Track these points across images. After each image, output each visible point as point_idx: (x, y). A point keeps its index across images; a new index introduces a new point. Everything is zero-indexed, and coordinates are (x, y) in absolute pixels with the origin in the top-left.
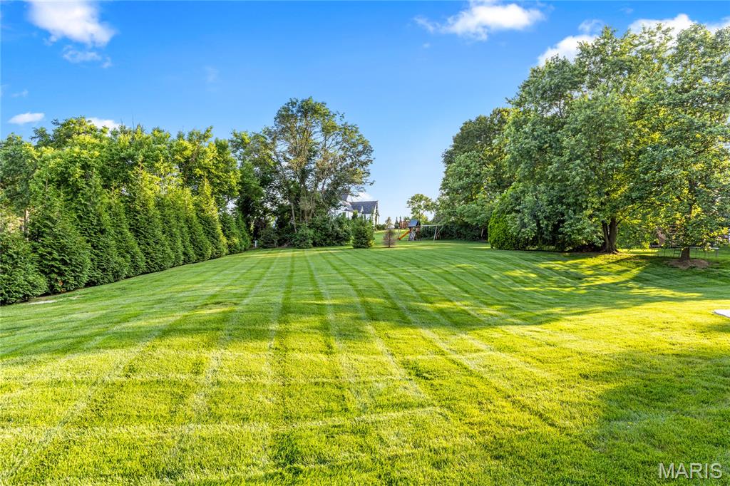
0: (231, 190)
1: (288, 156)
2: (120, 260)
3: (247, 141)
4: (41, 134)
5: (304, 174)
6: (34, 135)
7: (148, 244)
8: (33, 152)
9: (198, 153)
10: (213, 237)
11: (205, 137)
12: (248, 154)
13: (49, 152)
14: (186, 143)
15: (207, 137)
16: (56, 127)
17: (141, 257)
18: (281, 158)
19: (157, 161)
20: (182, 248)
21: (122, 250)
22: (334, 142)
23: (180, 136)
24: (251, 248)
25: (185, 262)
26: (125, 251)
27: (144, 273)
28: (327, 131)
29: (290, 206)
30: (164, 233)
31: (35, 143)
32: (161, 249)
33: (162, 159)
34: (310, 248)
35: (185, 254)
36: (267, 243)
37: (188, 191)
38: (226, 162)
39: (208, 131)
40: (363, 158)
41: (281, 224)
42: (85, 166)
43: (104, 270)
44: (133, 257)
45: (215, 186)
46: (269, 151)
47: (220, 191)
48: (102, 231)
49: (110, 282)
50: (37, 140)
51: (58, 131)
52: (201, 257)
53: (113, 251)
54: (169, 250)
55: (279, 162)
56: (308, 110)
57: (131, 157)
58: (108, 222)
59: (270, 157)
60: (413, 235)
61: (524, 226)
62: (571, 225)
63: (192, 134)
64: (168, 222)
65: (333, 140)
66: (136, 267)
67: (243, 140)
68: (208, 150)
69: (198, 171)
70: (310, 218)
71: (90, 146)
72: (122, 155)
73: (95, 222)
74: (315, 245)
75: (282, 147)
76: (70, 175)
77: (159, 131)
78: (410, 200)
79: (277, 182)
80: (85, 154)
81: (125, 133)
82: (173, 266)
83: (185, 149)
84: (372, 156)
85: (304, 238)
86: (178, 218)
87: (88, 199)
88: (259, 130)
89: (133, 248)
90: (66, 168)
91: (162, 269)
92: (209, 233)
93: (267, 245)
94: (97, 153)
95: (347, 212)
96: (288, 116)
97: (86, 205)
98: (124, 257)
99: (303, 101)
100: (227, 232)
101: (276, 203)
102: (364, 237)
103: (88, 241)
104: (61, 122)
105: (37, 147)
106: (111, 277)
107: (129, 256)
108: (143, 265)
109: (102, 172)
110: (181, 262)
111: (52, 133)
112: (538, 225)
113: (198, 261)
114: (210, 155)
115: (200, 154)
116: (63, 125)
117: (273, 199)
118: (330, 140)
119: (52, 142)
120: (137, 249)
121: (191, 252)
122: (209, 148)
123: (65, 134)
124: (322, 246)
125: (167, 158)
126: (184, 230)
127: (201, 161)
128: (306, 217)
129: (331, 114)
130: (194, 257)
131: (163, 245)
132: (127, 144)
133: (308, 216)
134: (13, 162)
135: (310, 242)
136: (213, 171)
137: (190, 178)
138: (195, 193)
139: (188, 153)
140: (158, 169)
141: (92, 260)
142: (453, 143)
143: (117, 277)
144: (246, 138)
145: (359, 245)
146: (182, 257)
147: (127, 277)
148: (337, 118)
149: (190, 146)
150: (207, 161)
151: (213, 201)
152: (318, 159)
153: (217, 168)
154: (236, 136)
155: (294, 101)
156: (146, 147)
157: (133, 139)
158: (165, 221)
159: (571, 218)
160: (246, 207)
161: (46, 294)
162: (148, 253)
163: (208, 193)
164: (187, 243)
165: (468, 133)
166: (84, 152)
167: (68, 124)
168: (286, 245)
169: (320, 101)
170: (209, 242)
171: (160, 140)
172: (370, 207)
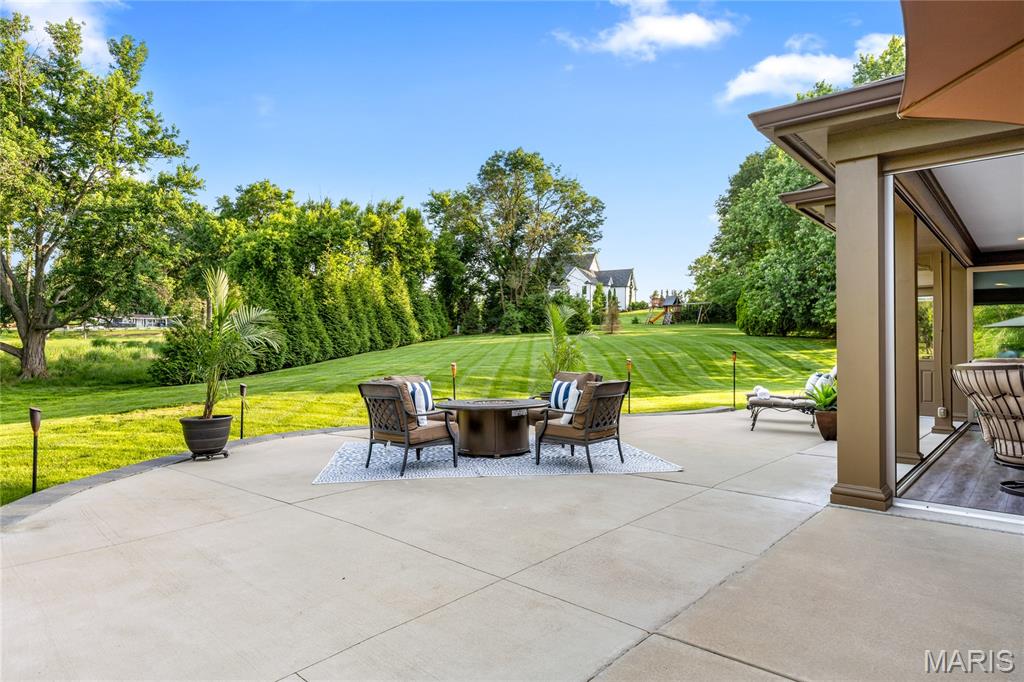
0: (425, 267)
1: (496, 219)
2: (311, 344)
3: (448, 203)
4: (224, 203)
5: (515, 242)
6: (217, 206)
7: (336, 330)
8: (218, 225)
9: (387, 227)
10: (402, 321)
11: (396, 208)
12: (448, 219)
13: (233, 224)
14: (374, 218)
15: (398, 208)
16: (239, 195)
17: (328, 342)
18: (489, 223)
19: (346, 239)
20: (369, 334)
21: (312, 336)
22: (549, 203)
23: (369, 210)
24: (452, 334)
25: (372, 349)
26: (315, 336)
27: (331, 358)
28: (539, 189)
29: (498, 283)
30: (351, 318)
31: (217, 214)
32: (347, 334)
33: (351, 236)
34: (518, 334)
35: (371, 340)
36: (469, 329)
37: (377, 271)
38: (420, 236)
39: (398, 202)
40: (592, 217)
41: (491, 304)
42: (277, 249)
43: (297, 354)
44: (321, 342)
45: (406, 264)
46: (473, 215)
47: (412, 269)
48: (296, 318)
49: (302, 365)
50: (221, 210)
51: (242, 199)
52: (388, 344)
53: (305, 336)
54: (355, 336)
55: (486, 228)
56: (518, 163)
57: (319, 235)
58: (300, 309)
59: (475, 223)
60: (669, 317)
61: (767, 307)
62: (823, 306)
63: (381, 206)
64: (355, 307)
65: (548, 199)
66: (324, 353)
67: (443, 202)
68: (398, 224)
69: (388, 248)
70: (522, 297)
71: (280, 227)
72: (310, 233)
73: (289, 309)
74: (525, 330)
75: (489, 208)
76: (263, 258)
77: (347, 203)
78: (693, 265)
79: (484, 252)
80: (277, 236)
81: (313, 208)
82: (359, 353)
83: (374, 224)
84: (604, 214)
85: (510, 324)
86: (365, 302)
87: (284, 288)
88: (463, 189)
89: (321, 333)
90: (259, 251)
91: (348, 354)
92: (398, 317)
93: (471, 330)
94: (287, 235)
95: (588, 286)
96: (493, 171)
97: (282, 294)
98: (314, 342)
99: (510, 154)
100: (420, 316)
101: (483, 278)
102: (579, 321)
103: (285, 327)
104: (244, 188)
105: (220, 219)
106: (303, 360)
107: (318, 341)
108: (330, 350)
109: (292, 252)
110: (368, 349)
111: (236, 202)
112: (784, 305)
113: (386, 347)
114: (400, 229)
115: (389, 228)
116: (247, 192)
117: (479, 274)
118: (544, 199)
119: (235, 211)
120: (325, 335)
121: (378, 339)
122: (398, 220)
123: (248, 202)
124: (535, 331)
125: (355, 235)
126: (371, 314)
127: (390, 236)
128: (517, 296)
129: (545, 167)
130: (383, 344)
131: (349, 331)
132: (316, 220)
133: (519, 294)
134: (197, 237)
135: (518, 326)
136: (404, 246)
137: (379, 256)
138: (385, 271)
139: (376, 228)
140: (348, 247)
141: (288, 344)
142: (730, 188)
143: (308, 360)
144: (446, 199)
145: (573, 330)
146: (369, 344)
147: (317, 362)
148: (553, 171)
149: (379, 222)
150: (396, 236)
151: (402, 282)
152: (530, 223)
153: (409, 242)
154: (435, 198)
155: (501, 153)
156: (334, 224)
157: (321, 214)
158: (351, 304)
159: (824, 297)
160: (446, 286)
161: (254, 373)
162: (335, 339)
163: (398, 273)
164: (375, 329)
165: (749, 171)
166: (276, 233)
167: (252, 190)
168: (494, 331)
169: (531, 152)
170: (397, 328)
171: (348, 215)
172: (623, 278)
